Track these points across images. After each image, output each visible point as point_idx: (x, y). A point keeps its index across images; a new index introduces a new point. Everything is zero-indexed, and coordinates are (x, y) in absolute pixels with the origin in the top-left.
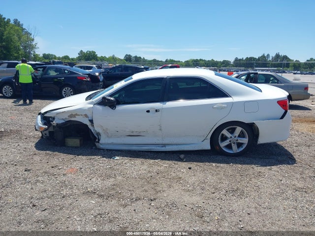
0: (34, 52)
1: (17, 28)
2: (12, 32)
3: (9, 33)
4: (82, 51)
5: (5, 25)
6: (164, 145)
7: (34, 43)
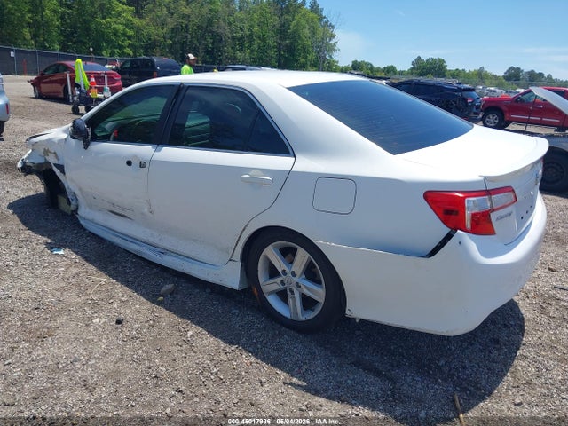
0: (331, 57)
1: (312, 15)
2: (303, 22)
3: (298, 24)
4: (419, 58)
5: (295, 11)
6: (164, 252)
7: (332, 42)
